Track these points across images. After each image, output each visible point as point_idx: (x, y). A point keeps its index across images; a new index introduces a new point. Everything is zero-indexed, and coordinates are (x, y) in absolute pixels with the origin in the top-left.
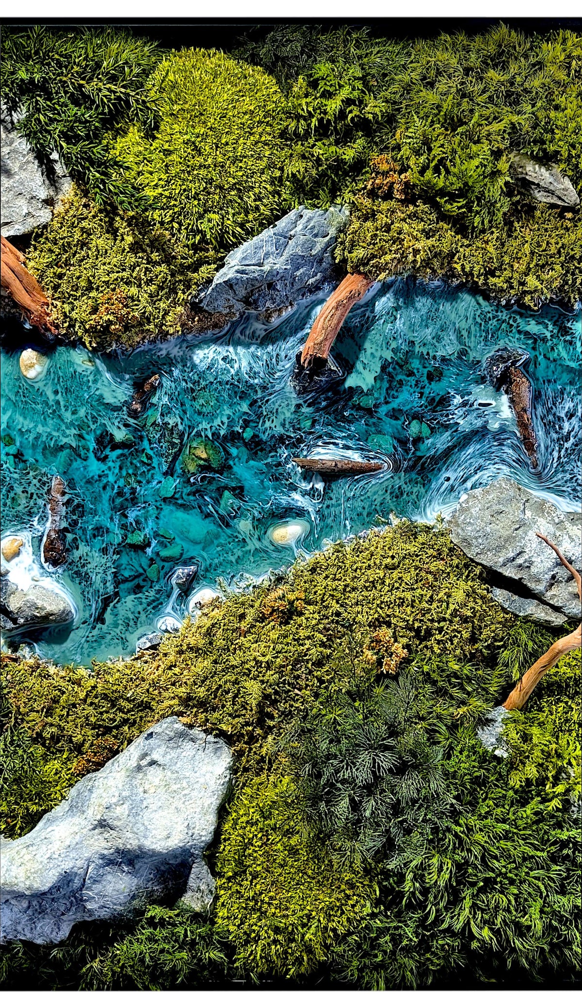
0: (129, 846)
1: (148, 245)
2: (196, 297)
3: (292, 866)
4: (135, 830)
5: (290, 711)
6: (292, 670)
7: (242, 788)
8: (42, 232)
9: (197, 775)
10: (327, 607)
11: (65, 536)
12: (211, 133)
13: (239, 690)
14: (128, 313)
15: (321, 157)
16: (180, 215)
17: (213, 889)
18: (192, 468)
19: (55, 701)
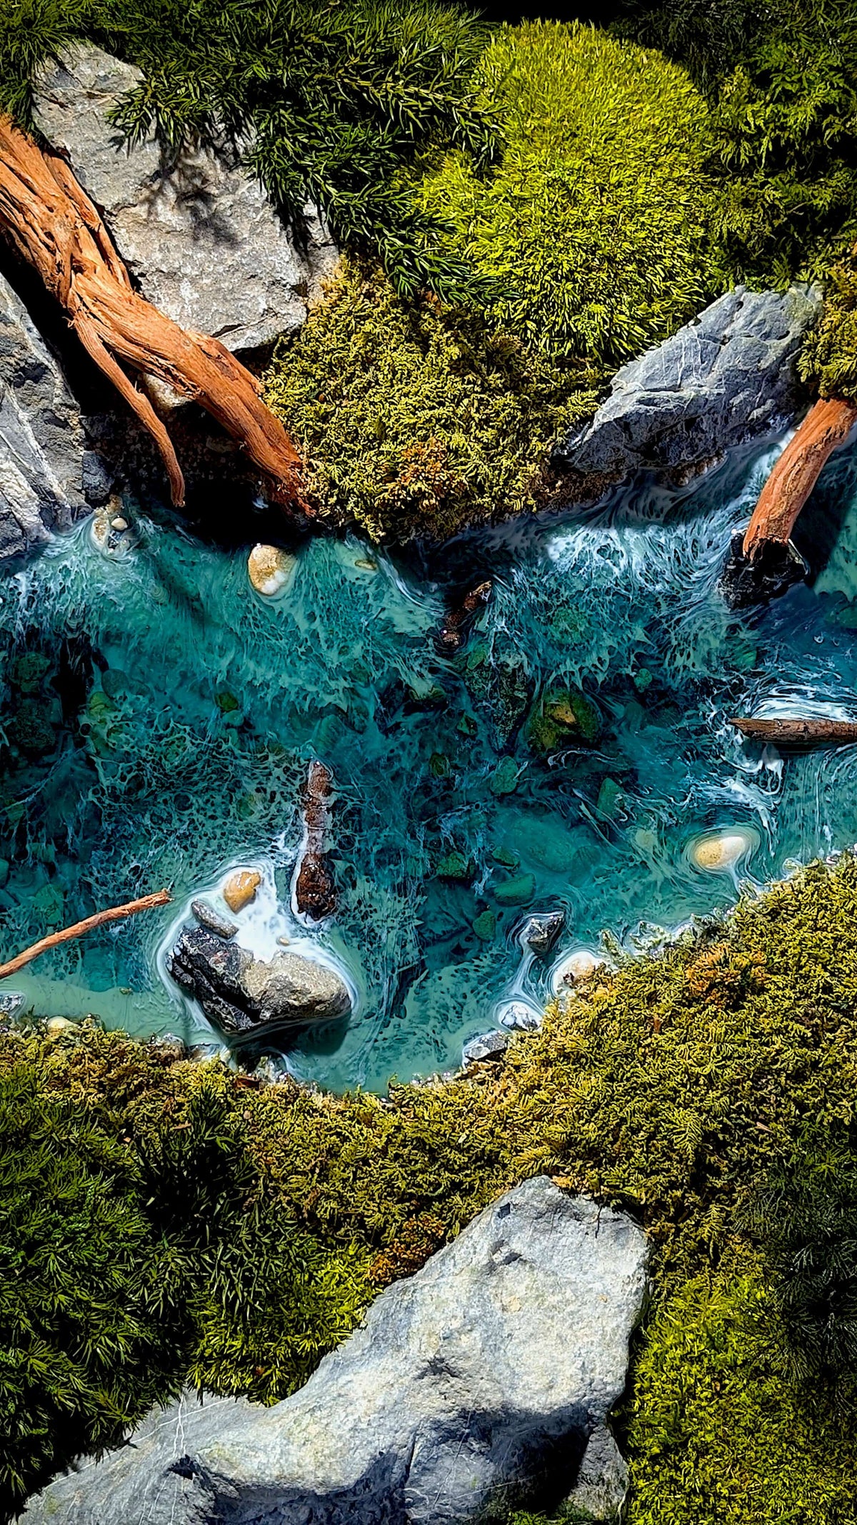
0: (484, 1405)
1: (482, 360)
2: (563, 447)
3: (769, 1432)
4: (496, 1375)
5: (749, 1161)
6: (752, 1087)
7: (666, 1300)
8: (290, 342)
9: (589, 1277)
10: (806, 977)
11: (333, 866)
12: (591, 167)
13: (657, 1127)
14: (451, 478)
15: (777, 202)
16: (540, 308)
17: (626, 1479)
18: (548, 741)
19: (333, 1153)
